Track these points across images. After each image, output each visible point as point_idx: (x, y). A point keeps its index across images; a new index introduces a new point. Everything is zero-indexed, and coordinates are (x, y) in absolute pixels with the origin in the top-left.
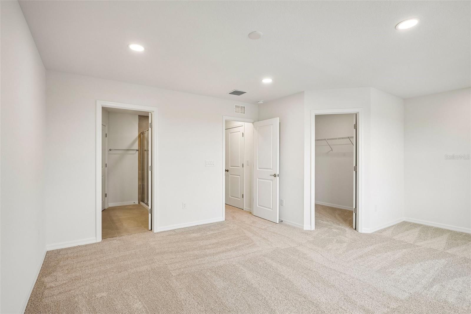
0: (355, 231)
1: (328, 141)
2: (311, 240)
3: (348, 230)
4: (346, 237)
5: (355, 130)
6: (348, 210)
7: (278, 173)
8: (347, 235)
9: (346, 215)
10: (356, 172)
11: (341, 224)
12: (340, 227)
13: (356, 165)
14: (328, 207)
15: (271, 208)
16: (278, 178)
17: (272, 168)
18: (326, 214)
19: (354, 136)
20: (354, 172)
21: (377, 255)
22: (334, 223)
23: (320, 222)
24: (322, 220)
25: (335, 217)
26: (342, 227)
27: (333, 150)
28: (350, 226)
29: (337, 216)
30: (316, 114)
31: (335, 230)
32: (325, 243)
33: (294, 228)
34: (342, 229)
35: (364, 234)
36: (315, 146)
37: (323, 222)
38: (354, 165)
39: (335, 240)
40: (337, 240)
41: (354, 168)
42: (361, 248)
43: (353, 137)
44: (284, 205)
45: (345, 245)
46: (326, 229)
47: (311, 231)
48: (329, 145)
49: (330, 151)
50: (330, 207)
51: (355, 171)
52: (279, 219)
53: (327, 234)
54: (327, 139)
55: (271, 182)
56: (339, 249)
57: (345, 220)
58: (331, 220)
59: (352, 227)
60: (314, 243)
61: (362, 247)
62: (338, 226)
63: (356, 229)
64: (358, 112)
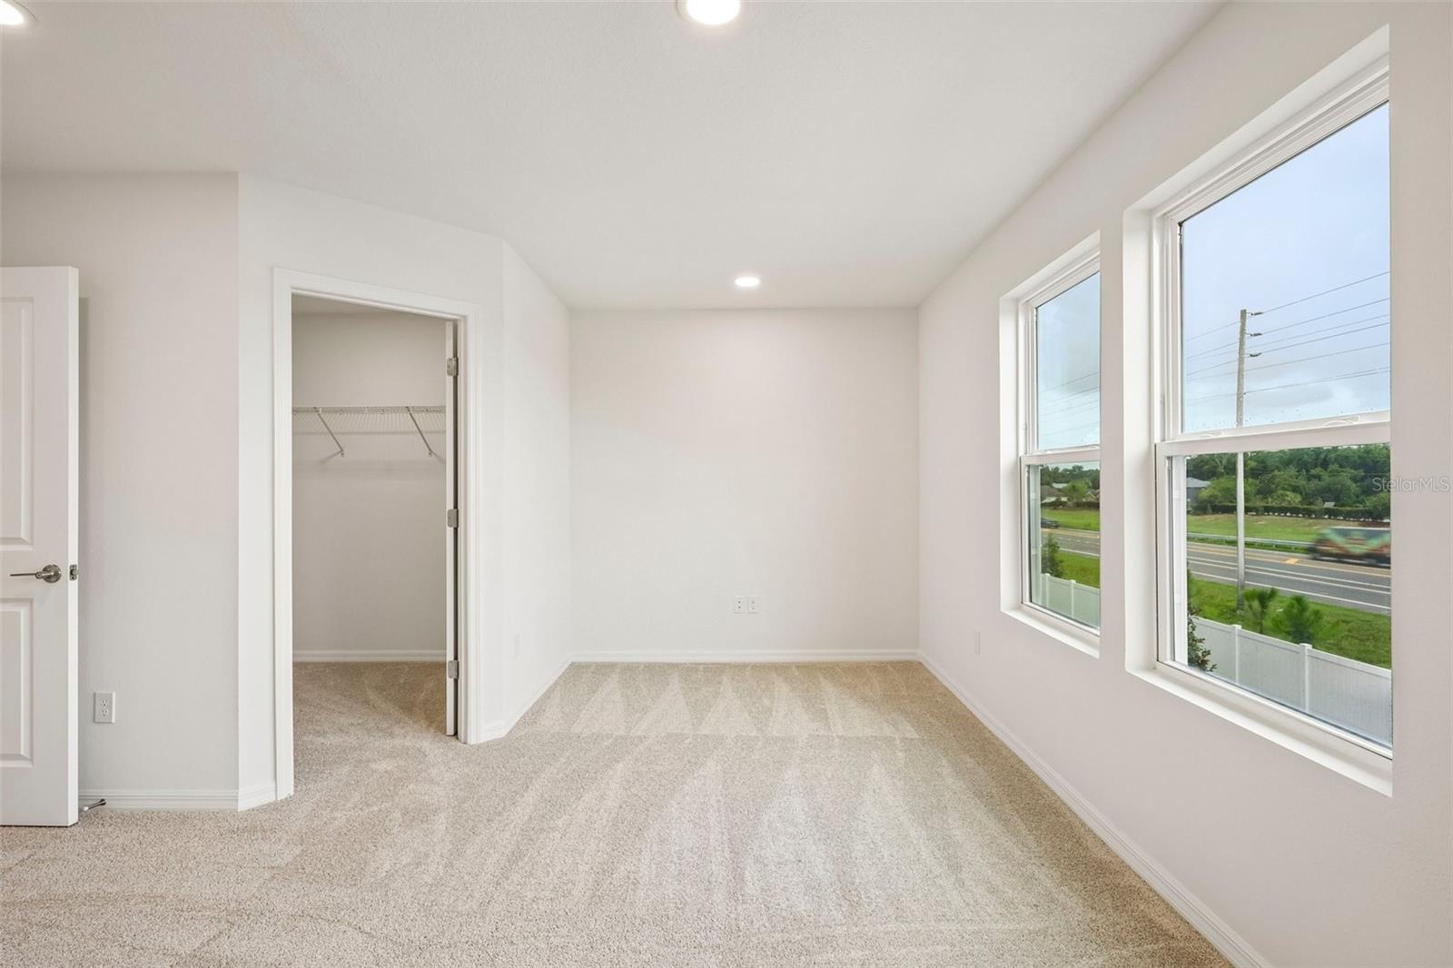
0: (453, 742)
1: (327, 417)
2: (290, 858)
3: (429, 745)
4: (432, 782)
5: (450, 379)
6: (406, 663)
7: (73, 559)
8: (434, 772)
9: (404, 683)
10: (456, 530)
11: (397, 730)
12: (397, 742)
13: (456, 506)
14: (328, 665)
15: (23, 751)
16: (73, 586)
17: (23, 535)
18: (328, 700)
19: (447, 405)
20: (450, 531)
21: (560, 823)
22: (369, 732)
23: (312, 742)
24: (317, 733)
25: (366, 702)
26: (407, 743)
27: (345, 451)
28: (432, 730)
29: (372, 695)
30: (294, 291)
31: (383, 766)
32: (357, 846)
33: (184, 818)
34: (408, 748)
35: (489, 746)
36: (294, 434)
37: (321, 740)
38: (450, 505)
39: (397, 815)
40: (405, 812)
41: (449, 518)
42: (499, 814)
43: (441, 410)
44: (113, 721)
45: (441, 823)
46: (346, 769)
47: (275, 807)
48: (330, 432)
49: (335, 454)
50: (335, 664)
51: (450, 526)
52: (81, 799)
53: (356, 797)
54: (326, 411)
55: (23, 611)
56: (427, 855)
57: (408, 708)
58: (354, 721)
59: (443, 730)
60: (308, 870)
61: (502, 805)
62: (388, 744)
63: (456, 733)
64: (465, 317)
